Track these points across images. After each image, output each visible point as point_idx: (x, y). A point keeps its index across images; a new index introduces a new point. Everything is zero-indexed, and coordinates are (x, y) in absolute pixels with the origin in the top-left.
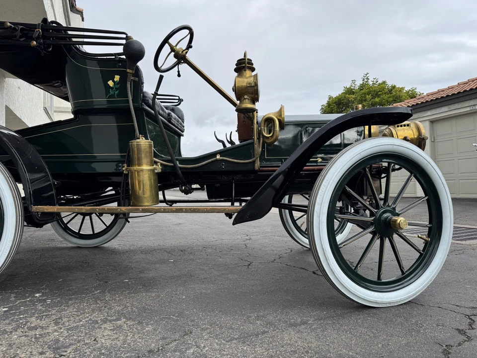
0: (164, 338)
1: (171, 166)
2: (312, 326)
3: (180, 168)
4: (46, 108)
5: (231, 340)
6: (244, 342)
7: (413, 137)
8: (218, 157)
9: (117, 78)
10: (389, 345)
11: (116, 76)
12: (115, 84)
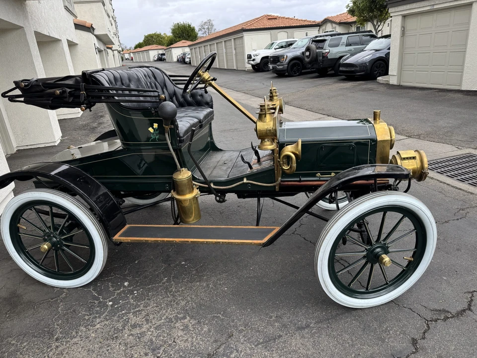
0: (216, 341)
1: (207, 187)
2: (312, 331)
3: (215, 189)
4: (66, 6)
5: (258, 344)
6: (266, 348)
7: (416, 166)
8: (245, 181)
9: (156, 125)
10: (359, 354)
11: (154, 124)
12: (154, 131)
